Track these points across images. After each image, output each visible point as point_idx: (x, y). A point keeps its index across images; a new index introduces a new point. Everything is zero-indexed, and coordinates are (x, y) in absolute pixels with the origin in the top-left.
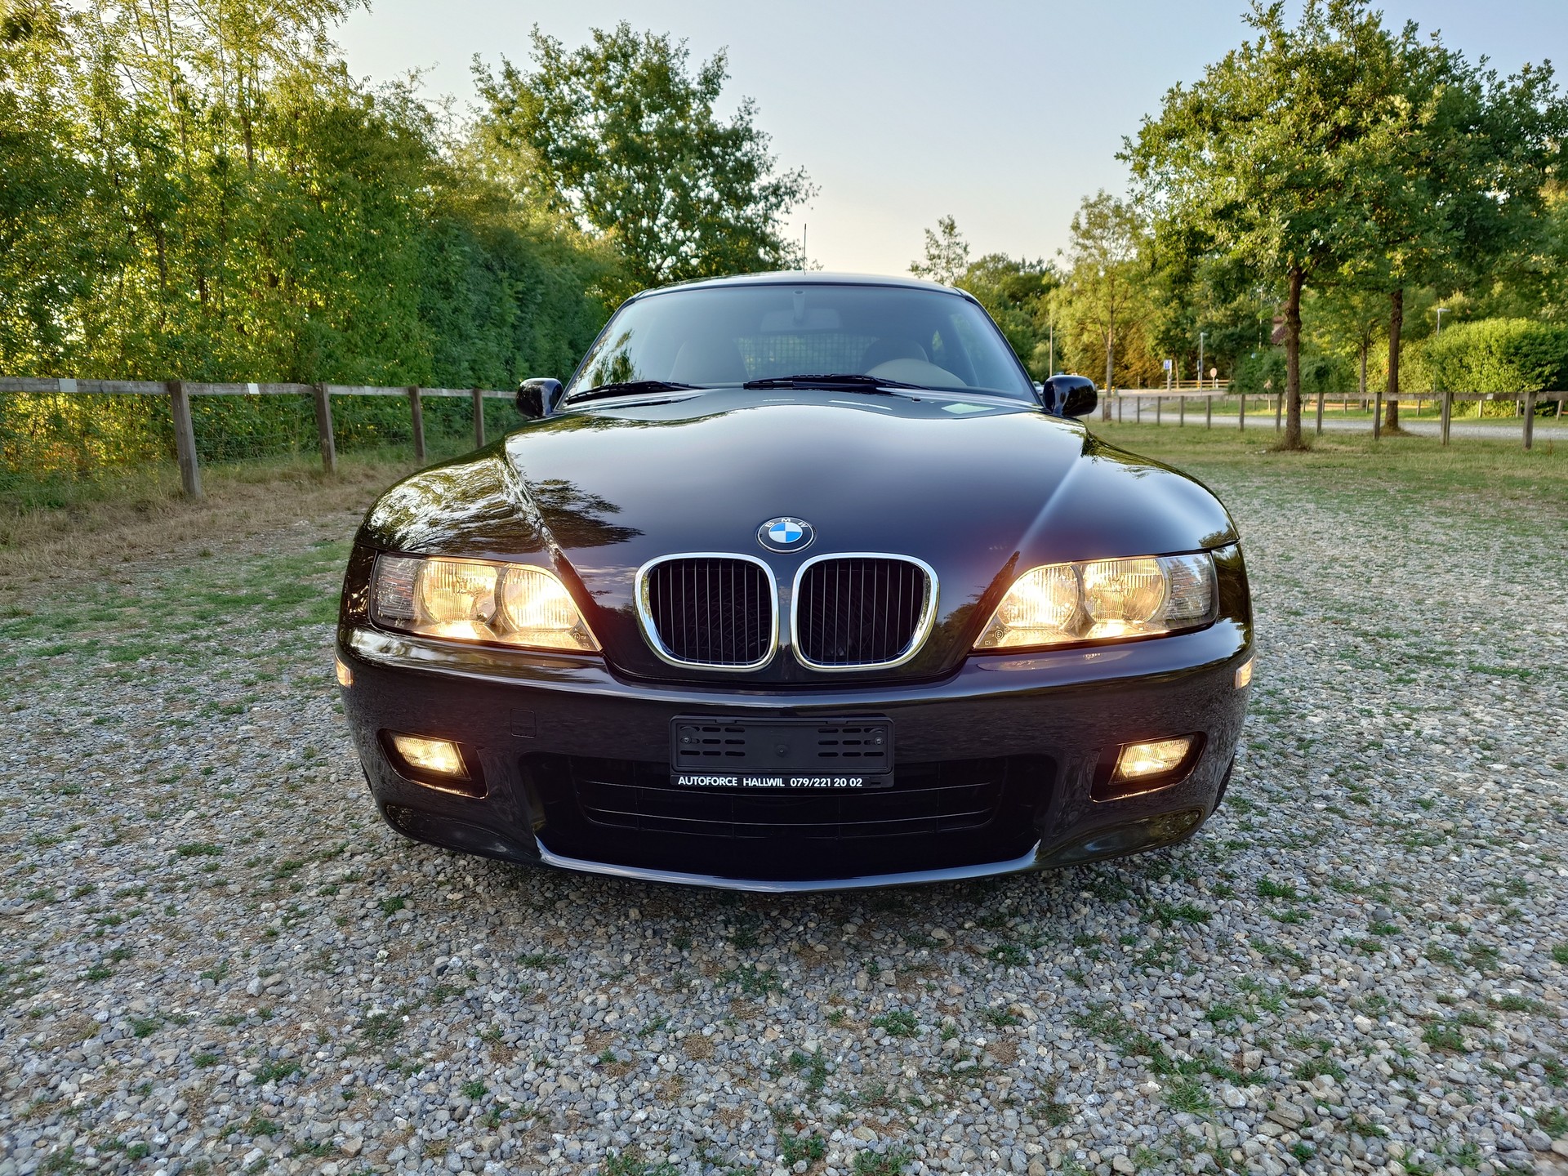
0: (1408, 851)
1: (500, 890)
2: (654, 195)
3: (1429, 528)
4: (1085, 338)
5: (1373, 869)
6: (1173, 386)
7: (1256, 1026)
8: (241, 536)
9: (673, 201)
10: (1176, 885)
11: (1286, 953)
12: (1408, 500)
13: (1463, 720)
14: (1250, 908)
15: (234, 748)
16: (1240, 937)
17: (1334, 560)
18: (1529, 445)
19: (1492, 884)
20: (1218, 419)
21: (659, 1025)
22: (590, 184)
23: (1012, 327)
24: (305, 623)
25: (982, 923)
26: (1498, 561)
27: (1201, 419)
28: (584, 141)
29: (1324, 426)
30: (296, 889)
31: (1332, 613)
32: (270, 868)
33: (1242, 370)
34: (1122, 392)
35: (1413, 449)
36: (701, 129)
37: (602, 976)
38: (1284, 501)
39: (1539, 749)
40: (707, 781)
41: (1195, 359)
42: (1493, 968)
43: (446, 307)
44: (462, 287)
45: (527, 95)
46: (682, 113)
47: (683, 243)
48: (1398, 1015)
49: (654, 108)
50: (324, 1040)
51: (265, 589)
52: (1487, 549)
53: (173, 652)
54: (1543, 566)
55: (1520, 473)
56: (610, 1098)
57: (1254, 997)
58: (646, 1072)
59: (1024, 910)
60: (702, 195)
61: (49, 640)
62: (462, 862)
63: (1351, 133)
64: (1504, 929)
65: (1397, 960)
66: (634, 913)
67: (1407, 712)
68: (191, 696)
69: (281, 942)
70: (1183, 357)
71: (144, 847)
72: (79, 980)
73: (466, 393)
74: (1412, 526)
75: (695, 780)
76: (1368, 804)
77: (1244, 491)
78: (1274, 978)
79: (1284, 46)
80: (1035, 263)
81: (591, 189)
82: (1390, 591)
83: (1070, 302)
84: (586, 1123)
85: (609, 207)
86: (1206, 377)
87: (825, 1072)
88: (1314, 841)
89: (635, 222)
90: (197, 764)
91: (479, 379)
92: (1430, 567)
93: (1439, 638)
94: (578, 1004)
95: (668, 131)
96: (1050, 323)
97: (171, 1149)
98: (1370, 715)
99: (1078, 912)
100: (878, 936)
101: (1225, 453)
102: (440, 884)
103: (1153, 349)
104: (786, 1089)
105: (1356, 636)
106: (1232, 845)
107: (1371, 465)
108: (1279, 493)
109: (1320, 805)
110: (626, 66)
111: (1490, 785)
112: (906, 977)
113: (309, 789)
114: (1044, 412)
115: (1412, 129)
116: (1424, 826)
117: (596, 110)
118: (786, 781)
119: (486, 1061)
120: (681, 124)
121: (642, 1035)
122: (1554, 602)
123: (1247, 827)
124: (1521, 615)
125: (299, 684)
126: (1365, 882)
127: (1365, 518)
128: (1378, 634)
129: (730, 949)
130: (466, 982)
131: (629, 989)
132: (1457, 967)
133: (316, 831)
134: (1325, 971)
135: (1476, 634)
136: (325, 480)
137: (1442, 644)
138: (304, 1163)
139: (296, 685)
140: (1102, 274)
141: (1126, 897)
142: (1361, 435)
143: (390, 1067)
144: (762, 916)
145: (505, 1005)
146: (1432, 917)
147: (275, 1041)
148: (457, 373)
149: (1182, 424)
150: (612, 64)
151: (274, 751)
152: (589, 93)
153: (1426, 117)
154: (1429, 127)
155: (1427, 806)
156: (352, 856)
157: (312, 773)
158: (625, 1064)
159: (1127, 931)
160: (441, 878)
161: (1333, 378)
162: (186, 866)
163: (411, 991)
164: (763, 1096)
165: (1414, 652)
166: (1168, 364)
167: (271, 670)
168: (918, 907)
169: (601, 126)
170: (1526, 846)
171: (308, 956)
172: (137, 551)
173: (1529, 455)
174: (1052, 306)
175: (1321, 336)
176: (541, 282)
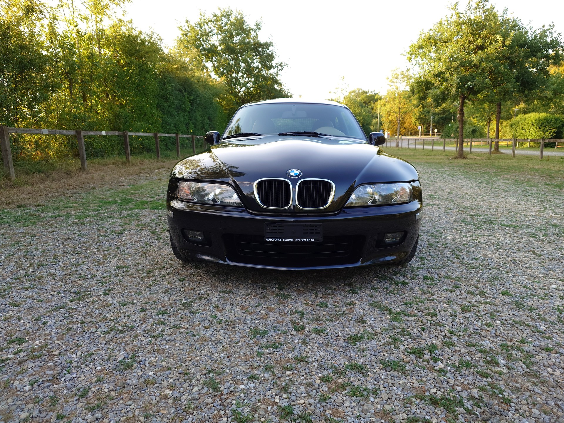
0: (468, 270)
1: (211, 277)
2: (238, 65)
3: (500, 184)
4: (390, 118)
5: (457, 274)
6: (421, 135)
7: (417, 306)
8: (104, 183)
9: (244, 68)
10: (401, 277)
11: (429, 292)
12: (496, 175)
13: (494, 238)
14: (420, 282)
15: (123, 242)
16: (417, 288)
17: (466, 194)
18: (542, 158)
19: (489, 278)
20: (435, 147)
21: (260, 305)
22: (215, 61)
23: (364, 114)
24: (133, 209)
25: (346, 285)
26: (520, 194)
27: (430, 147)
28: (213, 46)
29: (472, 150)
30: (153, 276)
31: (461, 209)
32: (144, 271)
33: (446, 130)
34: (403, 137)
35: (502, 158)
36: (255, 42)
37: (243, 295)
38: (454, 175)
39: (514, 246)
40: (274, 240)
41: (429, 126)
42: (484, 295)
43: (166, 105)
44: (172, 98)
45: (193, 29)
46: (248, 36)
47: (248, 82)
48: (455, 304)
49: (238, 34)
50: (172, 307)
51: (117, 199)
52: (517, 191)
53: (94, 217)
54: (534, 196)
55: (536, 167)
56: (249, 318)
57: (418, 300)
58: (258, 314)
59: (358, 282)
60: (255, 65)
61: (53, 213)
62: (199, 270)
63: (482, 48)
64: (489, 287)
65: (458, 293)
66: (250, 282)
67: (477, 236)
68: (105, 229)
69: (153, 287)
70: (425, 125)
71: (106, 266)
72: (101, 295)
73: (174, 135)
74: (495, 184)
75: (270, 239)
76: (459, 259)
77: (441, 172)
78: (424, 297)
79: (459, 17)
80: (373, 91)
81: (215, 63)
82: (482, 203)
83: (385, 105)
84: (244, 323)
85: (222, 70)
86: (433, 132)
87: (304, 314)
88: (442, 267)
89: (231, 75)
90: (114, 247)
91: (177, 130)
92: (497, 196)
93: (493, 216)
94: (237, 301)
95: (243, 42)
96: (378, 112)
97: (140, 327)
98: (466, 237)
99: (373, 282)
100: (317, 287)
101: (437, 159)
102: (194, 275)
103: (415, 122)
104: (294, 317)
105: (467, 216)
106: (418, 268)
107: (486, 164)
108: (453, 173)
109: (445, 259)
110: (228, 19)
111: (497, 255)
112: (325, 296)
113: (149, 253)
114: (369, 144)
115: (503, 47)
116: (475, 264)
117: (217, 34)
118: (294, 240)
119: (216, 311)
120: (247, 40)
121: (256, 307)
122: (533, 207)
123: (423, 264)
124: (521, 210)
125: (137, 225)
126: (454, 277)
127: (480, 181)
128: (475, 215)
129: (277, 290)
130: (207, 296)
131: (251, 298)
132: (474, 295)
133: (154, 263)
134: (438, 295)
135: (505, 215)
136: (127, 165)
137: (494, 218)
138: (174, 330)
139: (136, 226)
140: (396, 95)
141: (387, 279)
142: (485, 154)
143: (191, 312)
144: (285, 283)
145: (218, 300)
146: (471, 284)
147: (159, 307)
148: (170, 128)
149: (423, 149)
150: (223, 18)
151: (135, 243)
152: (215, 29)
153: (508, 43)
154: (509, 46)
155: (476, 259)
156: (167, 269)
157: (149, 249)
158: (252, 312)
159: (386, 286)
160: (194, 274)
161: (478, 133)
162: (121, 271)
163: (192, 298)
164: (288, 319)
165: (485, 220)
166: (420, 128)
167: (128, 222)
168: (328, 281)
169: (219, 40)
170: (502, 269)
171: (162, 290)
172: (71, 187)
173: (541, 161)
174: (379, 107)
175: (474, 118)
176: (199, 96)
